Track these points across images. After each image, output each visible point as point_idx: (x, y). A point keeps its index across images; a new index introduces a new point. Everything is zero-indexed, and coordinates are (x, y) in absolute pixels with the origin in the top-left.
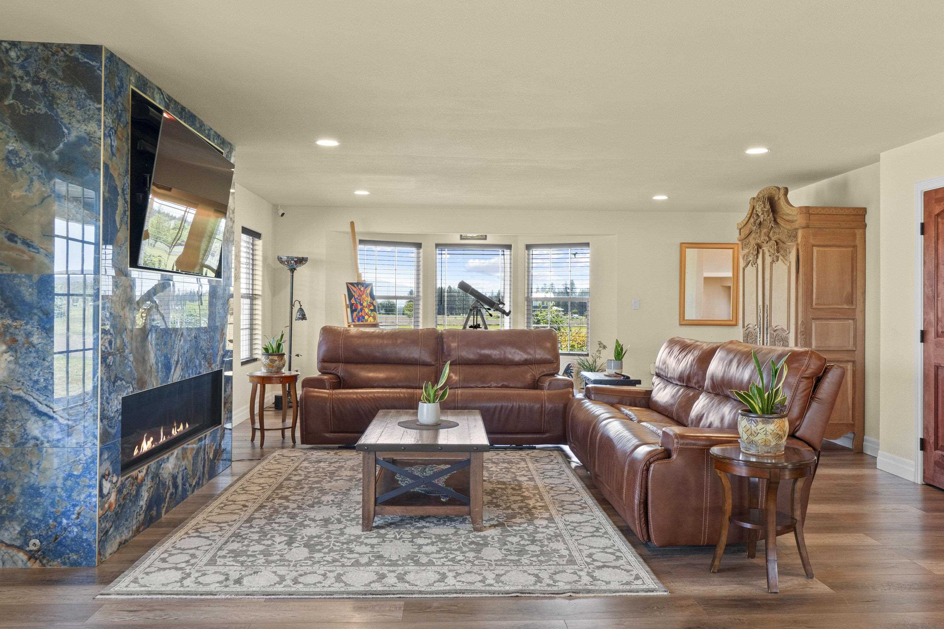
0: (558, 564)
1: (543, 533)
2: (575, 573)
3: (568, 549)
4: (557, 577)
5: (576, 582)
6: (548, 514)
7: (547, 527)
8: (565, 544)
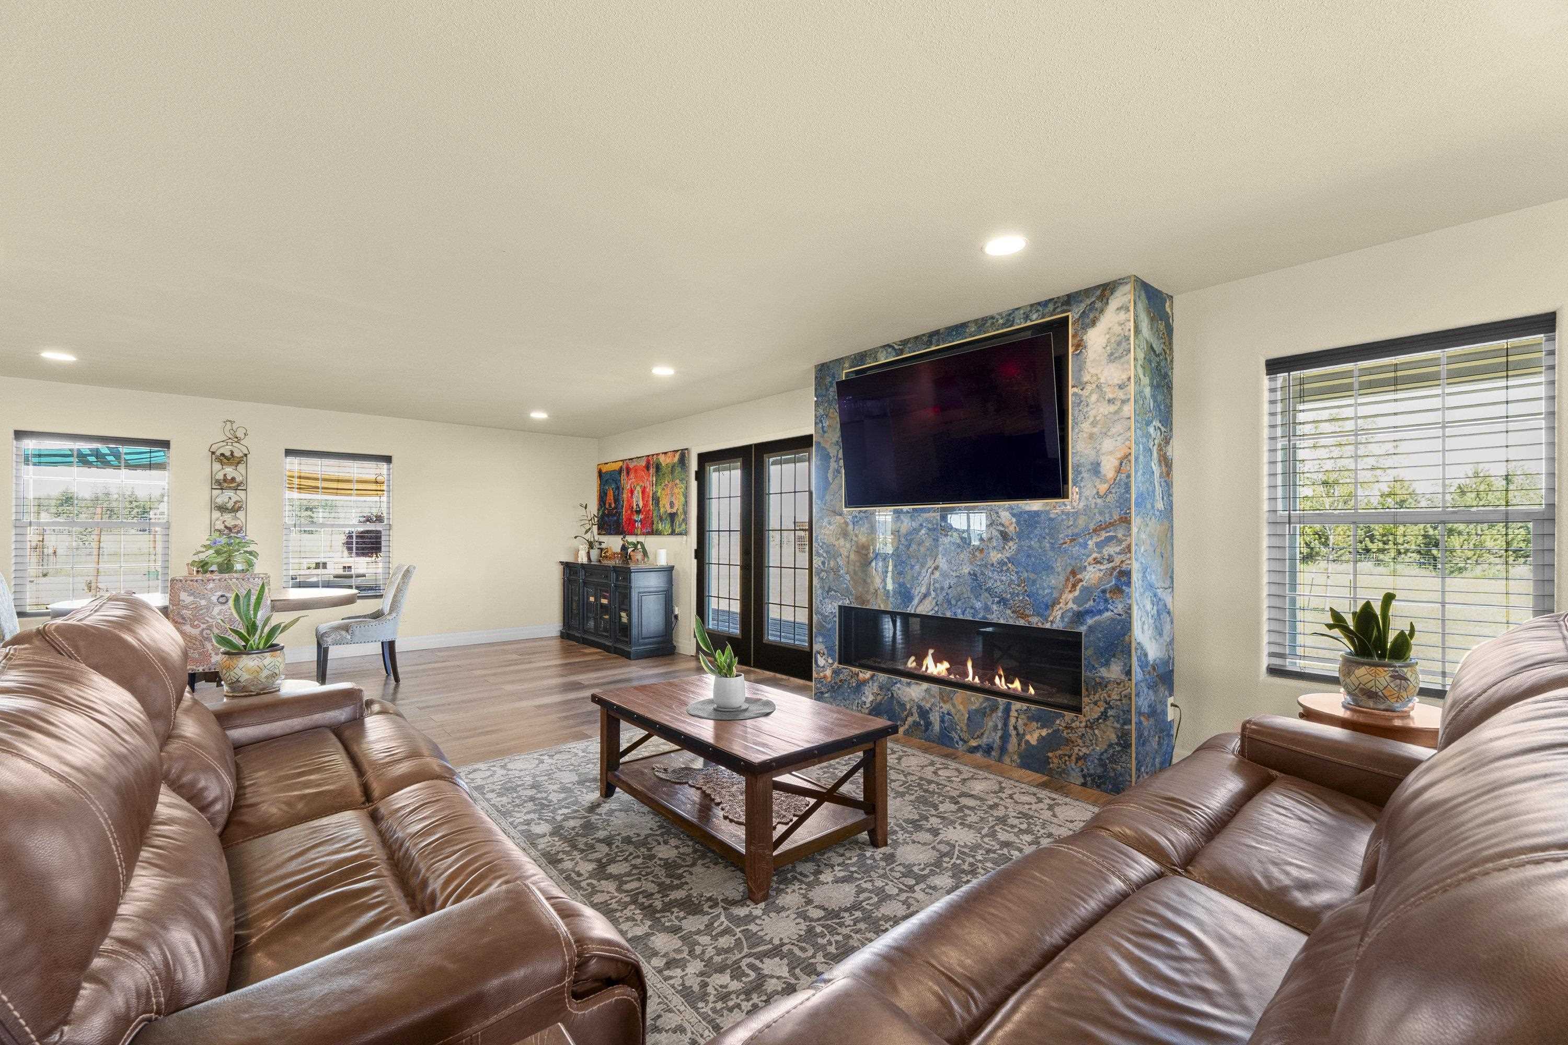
0: (493, 783)
1: (528, 813)
2: (473, 779)
3: (488, 800)
4: (488, 773)
5: (470, 773)
6: (540, 847)
7: (528, 823)
8: (493, 805)
